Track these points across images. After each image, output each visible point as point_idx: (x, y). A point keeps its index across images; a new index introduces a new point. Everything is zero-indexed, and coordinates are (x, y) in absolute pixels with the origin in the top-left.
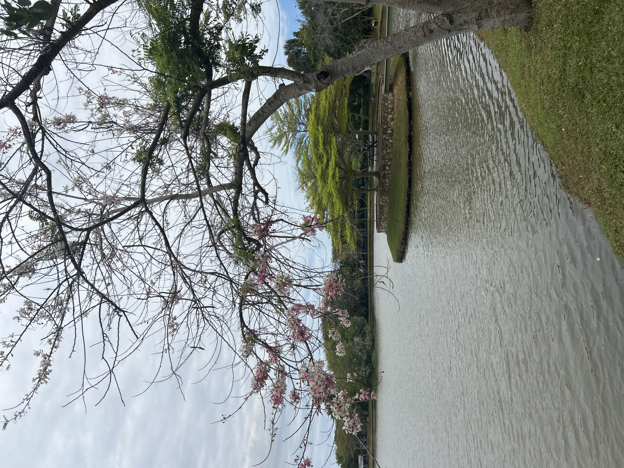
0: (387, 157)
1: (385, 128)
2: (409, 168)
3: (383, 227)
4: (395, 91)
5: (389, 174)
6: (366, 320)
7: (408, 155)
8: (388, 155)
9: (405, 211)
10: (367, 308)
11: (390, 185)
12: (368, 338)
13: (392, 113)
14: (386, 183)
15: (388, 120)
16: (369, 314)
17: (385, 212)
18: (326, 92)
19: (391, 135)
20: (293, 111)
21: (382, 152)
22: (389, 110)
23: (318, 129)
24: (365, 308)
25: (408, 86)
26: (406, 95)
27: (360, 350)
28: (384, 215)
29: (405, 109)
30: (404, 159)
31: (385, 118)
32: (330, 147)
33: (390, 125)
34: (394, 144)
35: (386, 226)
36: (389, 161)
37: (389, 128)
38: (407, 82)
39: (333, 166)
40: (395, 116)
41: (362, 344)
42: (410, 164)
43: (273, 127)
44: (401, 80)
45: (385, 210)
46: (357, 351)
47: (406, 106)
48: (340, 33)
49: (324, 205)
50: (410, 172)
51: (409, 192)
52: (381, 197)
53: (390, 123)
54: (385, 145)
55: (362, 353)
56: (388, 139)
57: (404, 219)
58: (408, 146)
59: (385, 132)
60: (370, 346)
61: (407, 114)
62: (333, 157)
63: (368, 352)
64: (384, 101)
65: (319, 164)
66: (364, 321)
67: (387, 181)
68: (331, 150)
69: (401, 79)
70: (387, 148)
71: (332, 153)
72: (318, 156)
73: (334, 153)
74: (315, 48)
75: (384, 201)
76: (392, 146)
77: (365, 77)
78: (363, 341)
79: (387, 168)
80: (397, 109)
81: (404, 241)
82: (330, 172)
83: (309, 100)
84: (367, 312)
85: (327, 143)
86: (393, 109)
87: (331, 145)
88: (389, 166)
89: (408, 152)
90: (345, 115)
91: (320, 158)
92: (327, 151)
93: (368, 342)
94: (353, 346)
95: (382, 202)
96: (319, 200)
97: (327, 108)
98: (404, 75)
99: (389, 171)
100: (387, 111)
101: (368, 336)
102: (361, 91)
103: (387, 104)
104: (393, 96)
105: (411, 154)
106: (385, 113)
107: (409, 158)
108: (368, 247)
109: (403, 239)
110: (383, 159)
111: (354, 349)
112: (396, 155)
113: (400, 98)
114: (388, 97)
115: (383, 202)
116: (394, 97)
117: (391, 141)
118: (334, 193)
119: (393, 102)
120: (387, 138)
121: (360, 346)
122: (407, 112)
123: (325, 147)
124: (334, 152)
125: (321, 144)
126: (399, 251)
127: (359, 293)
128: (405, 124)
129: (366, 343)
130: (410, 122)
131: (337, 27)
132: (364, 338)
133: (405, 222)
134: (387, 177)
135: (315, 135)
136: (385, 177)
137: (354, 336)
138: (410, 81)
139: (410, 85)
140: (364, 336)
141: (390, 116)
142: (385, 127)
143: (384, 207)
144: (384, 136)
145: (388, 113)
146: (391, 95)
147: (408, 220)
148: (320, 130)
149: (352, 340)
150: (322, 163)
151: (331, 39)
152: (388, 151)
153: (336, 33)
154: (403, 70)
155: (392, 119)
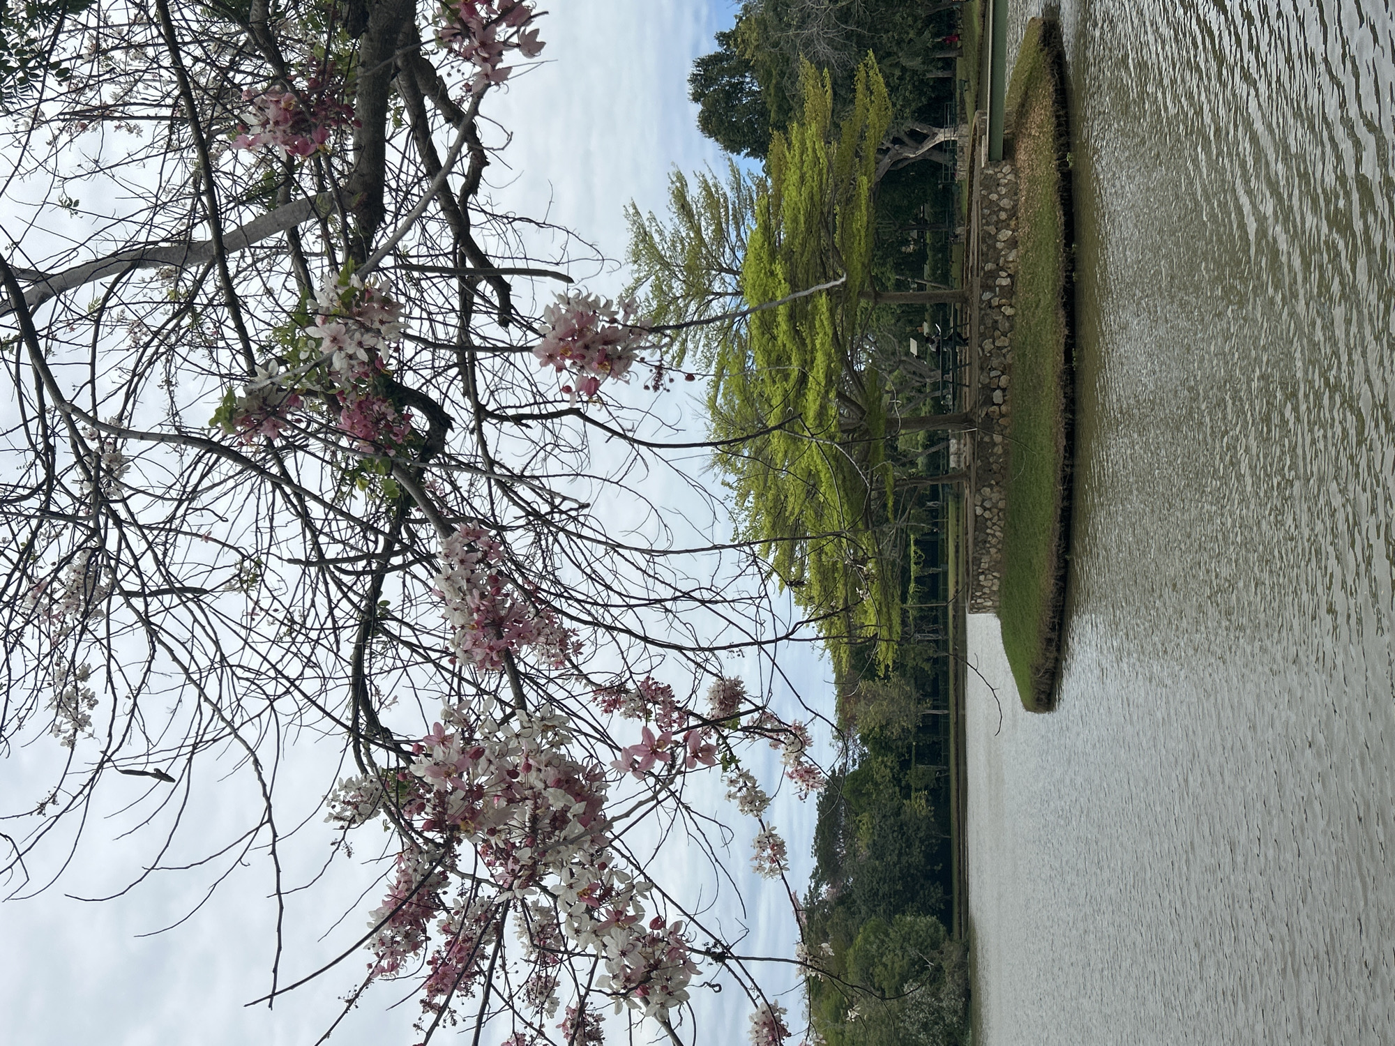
0: (995, 362)
1: (990, 271)
2: (1068, 390)
3: (987, 591)
4: (1022, 156)
5: (1002, 415)
6: (942, 928)
7: (1062, 348)
8: (998, 356)
9: (1057, 533)
10: (948, 890)
11: (1006, 452)
12: (950, 985)
13: (1013, 223)
14: (995, 444)
15: (999, 245)
16: (956, 910)
17: (994, 541)
18: (802, 162)
19: (1010, 292)
20: (698, 232)
21: (980, 346)
22: (1003, 215)
23: (772, 273)
24: (940, 890)
25: (1061, 135)
26: (1054, 164)
27: (925, 1027)
28: (988, 552)
29: (1054, 207)
30: (1051, 365)
31: (988, 239)
32: (812, 327)
33: (1006, 261)
34: (1018, 320)
35: (995, 588)
36: (1003, 373)
37: (1002, 269)
38: (1059, 125)
39: (819, 384)
40: (1021, 233)
41: (930, 1005)
42: (1072, 378)
43: (639, 282)
44: (1038, 120)
45: (993, 536)
46: (913, 1029)
47: (1056, 198)
48: (858, 24)
49: (792, 513)
50: (1072, 405)
51: (1068, 470)
52: (978, 490)
53: (1005, 256)
54: (989, 322)
55: (929, 1035)
56: (1000, 306)
57: (1055, 559)
58: (1062, 320)
59: (990, 282)
60: (955, 1012)
61: (1060, 218)
62: (820, 358)
63: (950, 1034)
64: (986, 187)
65: (774, 382)
66: (937, 930)
67: (998, 438)
68: (813, 335)
69: (1041, 116)
70: (997, 333)
71: (818, 342)
72: (774, 355)
73: (822, 344)
74: (782, 74)
75: (987, 505)
76: (1012, 327)
77: (938, 166)
78: (934, 995)
79: (997, 396)
80: (1026, 211)
81: (1054, 636)
82: (812, 404)
83: (751, 199)
84: (949, 904)
85: (799, 314)
86: (1013, 213)
87: (814, 319)
88: (1004, 390)
89: (1062, 341)
90: (859, 231)
91: (778, 361)
92: (804, 344)
93: (949, 1000)
94: (902, 1010)
95: (982, 506)
96: (776, 499)
97: (802, 206)
98: (1048, 102)
99: (1004, 408)
100: (995, 218)
101: (948, 979)
102: (926, 211)
103: (994, 197)
104: (1015, 172)
105: (1072, 345)
106: (988, 224)
107: (1068, 358)
108: (951, 692)
109: (1053, 629)
110: (982, 369)
111: (903, 1021)
112: (1024, 355)
113: (1038, 173)
114: (999, 175)
115: (985, 509)
116: (1017, 176)
117: (1009, 311)
118: (823, 476)
119: (1014, 191)
120: (995, 302)
121: (922, 1011)
122: (1059, 213)
123: (795, 326)
124: (821, 341)
125: (781, 319)
126: (1038, 670)
127: (922, 841)
128: (1052, 251)
129: (944, 1004)
130: (1068, 244)
131: (849, 9)
132: (936, 985)
133: (1059, 568)
134: (997, 428)
135: (765, 293)
136: (989, 424)
137: (904, 979)
138: (1067, 122)
139: (1068, 133)
140: (936, 978)
141: (1006, 234)
142: (990, 266)
143: (989, 523)
144: (987, 296)
145: (1000, 225)
146: (1007, 169)
147: (1066, 562)
148: (780, 276)
149: (899, 994)
150: (786, 377)
151: (830, 42)
152: (998, 344)
153: (846, 23)
154: (1046, 91)
155: (1013, 243)
